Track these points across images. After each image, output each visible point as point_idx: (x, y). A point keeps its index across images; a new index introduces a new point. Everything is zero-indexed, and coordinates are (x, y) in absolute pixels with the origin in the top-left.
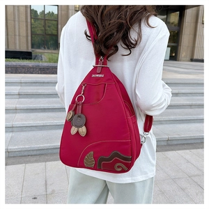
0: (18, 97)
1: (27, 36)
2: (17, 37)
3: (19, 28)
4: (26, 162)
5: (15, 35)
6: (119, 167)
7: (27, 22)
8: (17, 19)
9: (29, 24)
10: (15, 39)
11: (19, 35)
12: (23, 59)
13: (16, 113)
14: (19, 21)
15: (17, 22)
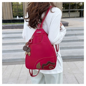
6: (50, 67)
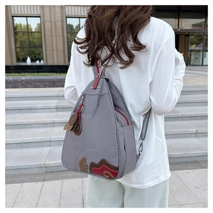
0: (55, 110)
1: (64, 50)
2: (55, 52)
3: (56, 43)
4: (63, 178)
5: (53, 50)
7: (63, 36)
8: (54, 34)
9: (66, 38)
10: (53, 54)
11: (57, 50)
12: (60, 72)
13: (54, 126)
14: (56, 36)
15: (54, 38)
